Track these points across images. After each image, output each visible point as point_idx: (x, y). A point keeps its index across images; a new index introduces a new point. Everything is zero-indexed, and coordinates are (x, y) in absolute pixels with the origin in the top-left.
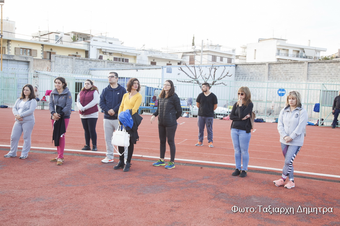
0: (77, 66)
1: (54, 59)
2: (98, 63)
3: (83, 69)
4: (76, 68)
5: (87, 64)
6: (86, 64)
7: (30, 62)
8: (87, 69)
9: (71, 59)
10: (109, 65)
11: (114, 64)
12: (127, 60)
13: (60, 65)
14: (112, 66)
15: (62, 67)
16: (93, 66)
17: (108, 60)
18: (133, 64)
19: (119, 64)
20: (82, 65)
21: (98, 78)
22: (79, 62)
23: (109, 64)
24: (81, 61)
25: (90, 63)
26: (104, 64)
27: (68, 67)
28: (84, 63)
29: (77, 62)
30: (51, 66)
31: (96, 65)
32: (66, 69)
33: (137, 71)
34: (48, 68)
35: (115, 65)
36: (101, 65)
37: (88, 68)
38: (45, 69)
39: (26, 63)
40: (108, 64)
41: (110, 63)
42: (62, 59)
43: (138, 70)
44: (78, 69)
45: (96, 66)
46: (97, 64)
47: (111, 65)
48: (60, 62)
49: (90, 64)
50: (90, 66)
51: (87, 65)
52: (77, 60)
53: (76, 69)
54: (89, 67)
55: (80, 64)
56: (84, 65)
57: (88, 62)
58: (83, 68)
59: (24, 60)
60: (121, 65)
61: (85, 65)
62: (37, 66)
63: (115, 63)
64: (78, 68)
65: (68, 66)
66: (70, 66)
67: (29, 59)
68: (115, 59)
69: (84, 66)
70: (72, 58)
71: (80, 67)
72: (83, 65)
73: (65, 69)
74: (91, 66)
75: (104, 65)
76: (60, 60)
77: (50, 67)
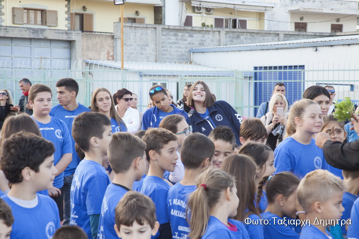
0: (164, 45)
1: (119, 32)
2: (206, 36)
3: (177, 51)
4: (164, 50)
5: (185, 40)
6: (182, 39)
7: (74, 41)
8: (185, 52)
9: (153, 29)
10: (228, 39)
11: (238, 37)
12: (243, 24)
13: (131, 45)
14: (234, 40)
15: (135, 50)
16: (197, 43)
17: (203, 25)
18: (278, 34)
19: (248, 34)
20: (174, 43)
21: (213, 70)
22: (168, 37)
23: (228, 36)
24: (172, 33)
25: (191, 36)
26: (218, 37)
27: (147, 48)
28: (179, 38)
29: (164, 37)
30: (114, 47)
31: (202, 40)
32: (144, 52)
33: (316, 50)
34: (108, 53)
35: (242, 37)
36: (212, 41)
37: (186, 48)
38: (104, 54)
39: (66, 45)
40: (226, 37)
41: (231, 35)
42: (134, 31)
43: (318, 48)
44: (166, 53)
45: (201, 44)
46: (204, 39)
47: (233, 38)
48: (132, 38)
49: (191, 39)
50: (190, 43)
51: (185, 42)
52: (164, 33)
53: (164, 52)
54: (189, 47)
55: (170, 41)
56: (178, 43)
57: (187, 35)
58: (176, 49)
59: (65, 37)
60: (253, 36)
61: (180, 42)
62: (88, 49)
63: (240, 34)
64: (167, 51)
65: (147, 45)
66: (152, 46)
67: (73, 34)
68: (219, 22)
69: (178, 45)
70: (155, 28)
71: (171, 47)
72: (176, 41)
73: (142, 54)
74: (193, 44)
75: (219, 41)
76: (132, 34)
77: (113, 50)
